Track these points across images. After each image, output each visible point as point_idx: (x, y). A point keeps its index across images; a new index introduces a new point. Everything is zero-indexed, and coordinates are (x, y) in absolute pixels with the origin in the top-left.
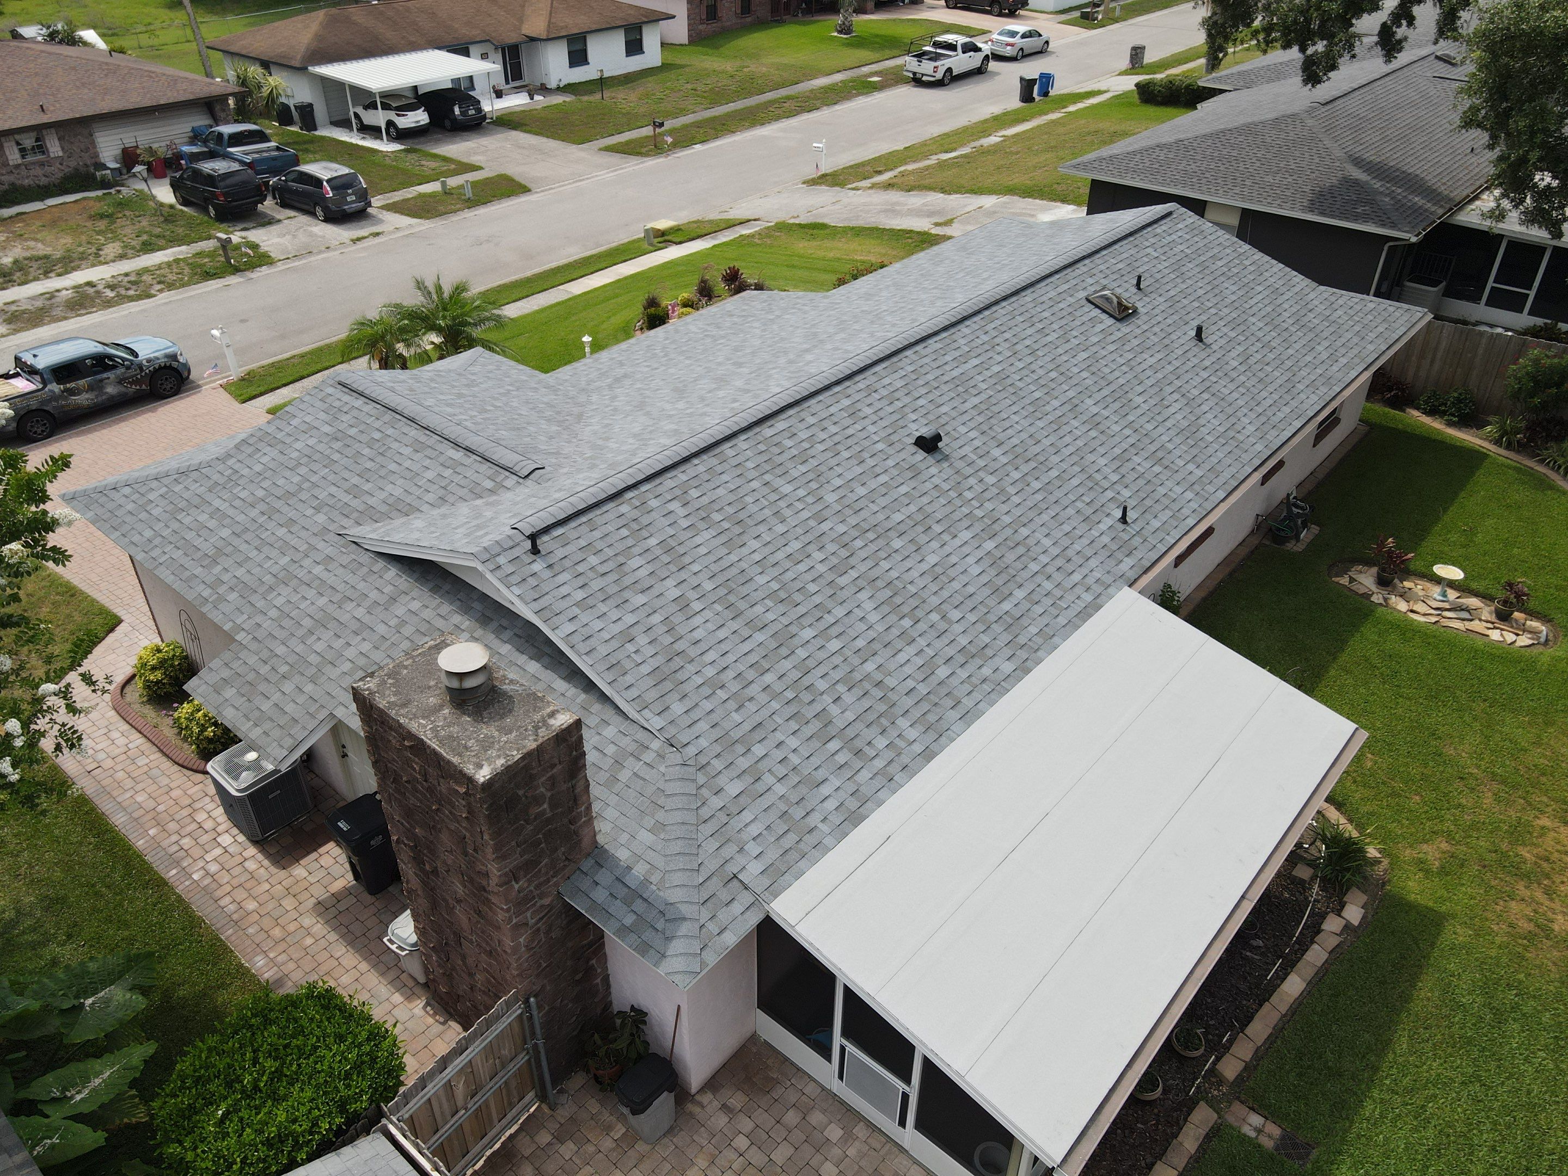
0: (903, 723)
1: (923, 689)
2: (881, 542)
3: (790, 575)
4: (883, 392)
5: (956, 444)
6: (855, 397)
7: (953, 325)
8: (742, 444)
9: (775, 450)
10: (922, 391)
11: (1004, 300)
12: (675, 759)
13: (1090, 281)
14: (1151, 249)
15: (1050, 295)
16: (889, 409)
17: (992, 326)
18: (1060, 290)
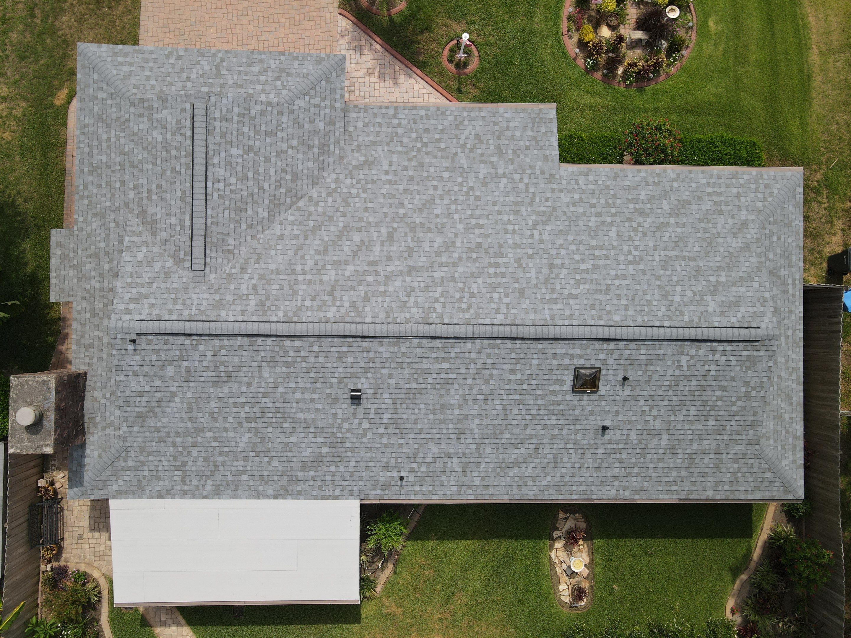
4: (371, 354)
5: (372, 401)
6: (353, 349)
7: (466, 338)
8: (269, 341)
9: (281, 353)
10: (393, 365)
11: (523, 339)
12: (121, 443)
13: (602, 356)
14: (688, 358)
15: (558, 351)
16: (362, 365)
17: (489, 351)
18: (571, 352)
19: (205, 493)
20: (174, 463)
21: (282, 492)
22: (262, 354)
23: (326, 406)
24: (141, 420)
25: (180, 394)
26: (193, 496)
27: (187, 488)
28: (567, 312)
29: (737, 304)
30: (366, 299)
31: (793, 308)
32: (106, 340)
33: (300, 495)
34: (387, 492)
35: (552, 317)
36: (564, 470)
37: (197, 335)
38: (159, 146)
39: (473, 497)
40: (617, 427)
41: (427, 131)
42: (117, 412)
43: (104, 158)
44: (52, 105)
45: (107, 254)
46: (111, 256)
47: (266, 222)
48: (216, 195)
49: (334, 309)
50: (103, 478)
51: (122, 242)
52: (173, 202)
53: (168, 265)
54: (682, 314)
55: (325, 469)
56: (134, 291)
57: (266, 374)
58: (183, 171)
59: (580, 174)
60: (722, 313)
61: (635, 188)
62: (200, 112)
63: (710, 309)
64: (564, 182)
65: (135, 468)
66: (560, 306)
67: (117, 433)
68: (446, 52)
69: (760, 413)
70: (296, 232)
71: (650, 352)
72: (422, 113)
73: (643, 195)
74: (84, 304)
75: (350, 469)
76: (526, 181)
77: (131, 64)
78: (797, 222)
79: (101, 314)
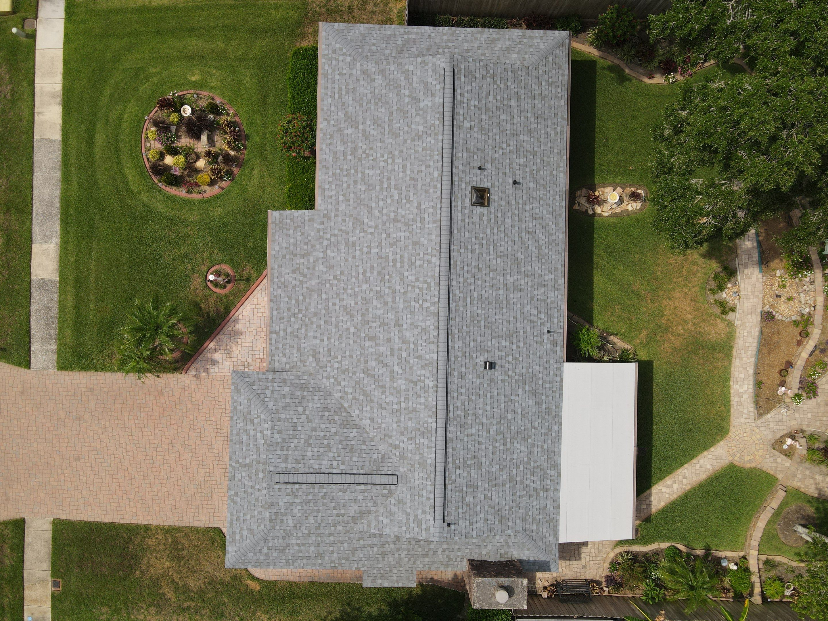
0: (549, 472)
1: (546, 457)
2: (506, 420)
3: (498, 459)
4: (460, 354)
5: (493, 353)
6: (456, 367)
7: (449, 286)
8: (450, 428)
9: (459, 419)
10: (468, 338)
11: (450, 244)
12: (520, 534)
13: (463, 186)
14: (465, 121)
15: (460, 218)
16: (467, 361)
17: (458, 269)
18: (460, 208)
19: (556, 475)
20: (535, 497)
21: (557, 419)
22: (459, 433)
23: (496, 388)
24: (503, 520)
25: (486, 492)
26: (558, 483)
27: (552, 488)
28: (431, 210)
29: (426, 84)
30: (419, 357)
31: (426, 35)
32: (445, 546)
33: (559, 406)
34: (558, 342)
35: (435, 222)
36: (545, 212)
37: (445, 480)
38: (305, 508)
39: (563, 279)
40: (514, 173)
41: (289, 309)
42: (498, 537)
43: (312, 548)
44: (260, 592)
45: (382, 546)
46: (385, 543)
47: (360, 431)
48: (342, 467)
49: (427, 381)
50: (544, 547)
51: (375, 535)
52: (346, 498)
53: (393, 501)
54: (433, 125)
55: (541, 388)
56: (412, 525)
57: (473, 431)
58: (325, 491)
59: (323, 194)
60: (433, 95)
61: (335, 153)
62: (282, 478)
63: (430, 104)
64: (330, 207)
65: (538, 524)
66: (426, 216)
67: (513, 537)
68: (217, 290)
69: (506, 66)
70: (368, 409)
71: (461, 150)
72: (275, 313)
73: (340, 148)
74: (419, 562)
75: (541, 370)
76: (328, 236)
77: (242, 529)
78: (361, 29)
79: (426, 550)
